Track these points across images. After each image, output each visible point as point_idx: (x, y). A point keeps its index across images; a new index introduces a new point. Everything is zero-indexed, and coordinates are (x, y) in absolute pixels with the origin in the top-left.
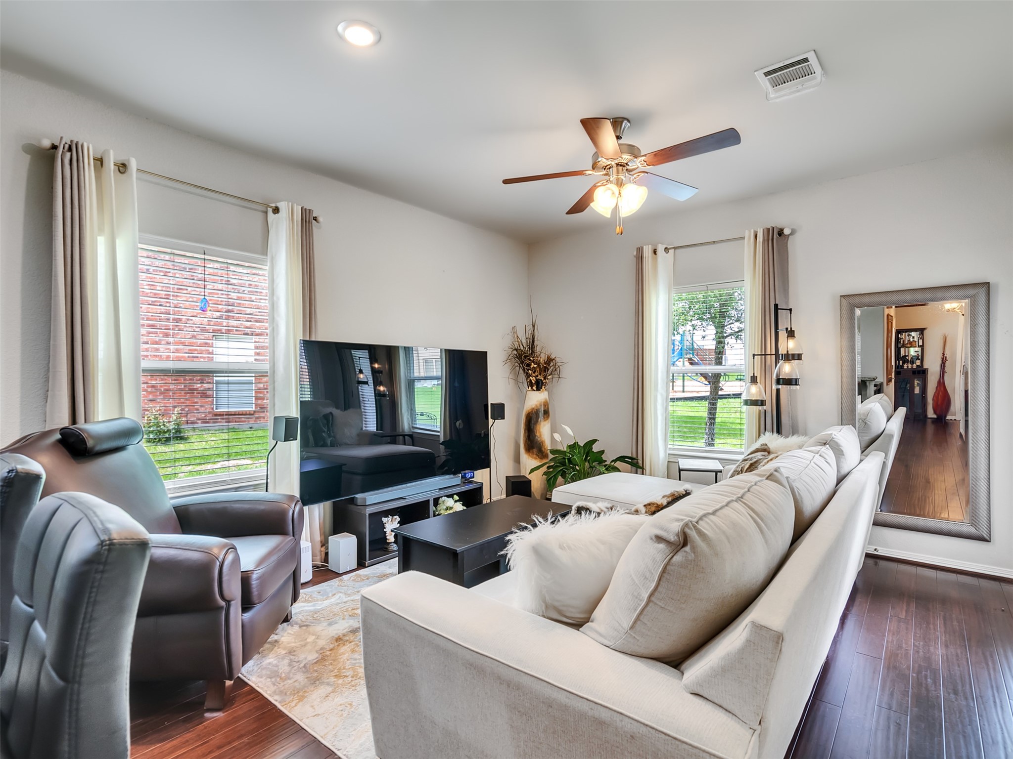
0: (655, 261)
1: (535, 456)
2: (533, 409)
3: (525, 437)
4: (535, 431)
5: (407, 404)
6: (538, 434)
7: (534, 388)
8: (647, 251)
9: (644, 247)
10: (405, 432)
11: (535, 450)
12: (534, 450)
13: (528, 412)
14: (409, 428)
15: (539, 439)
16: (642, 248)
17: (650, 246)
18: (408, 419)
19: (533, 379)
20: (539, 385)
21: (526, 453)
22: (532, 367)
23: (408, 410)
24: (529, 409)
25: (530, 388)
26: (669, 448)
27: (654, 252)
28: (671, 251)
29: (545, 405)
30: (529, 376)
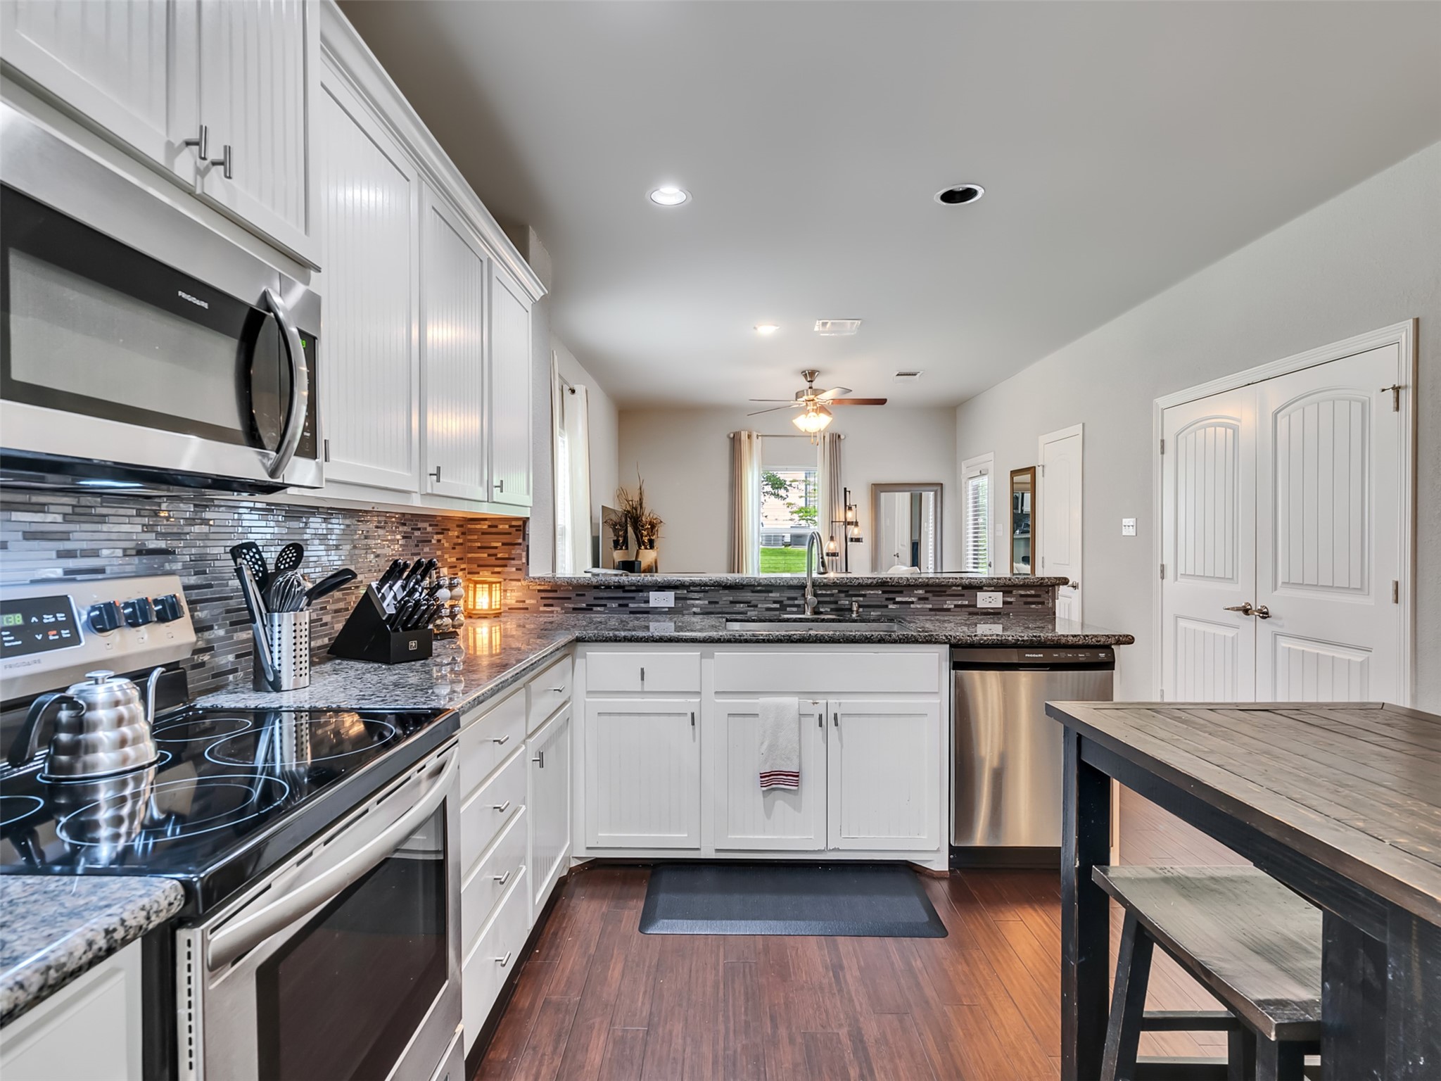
0: (750, 443)
2: (649, 565)
7: (648, 547)
8: (744, 436)
13: (644, 569)
16: (741, 432)
17: (747, 431)
19: (646, 539)
20: (651, 545)
22: (645, 526)
24: (645, 566)
25: (643, 547)
27: (749, 437)
28: (760, 438)
29: (656, 562)
30: (642, 536)
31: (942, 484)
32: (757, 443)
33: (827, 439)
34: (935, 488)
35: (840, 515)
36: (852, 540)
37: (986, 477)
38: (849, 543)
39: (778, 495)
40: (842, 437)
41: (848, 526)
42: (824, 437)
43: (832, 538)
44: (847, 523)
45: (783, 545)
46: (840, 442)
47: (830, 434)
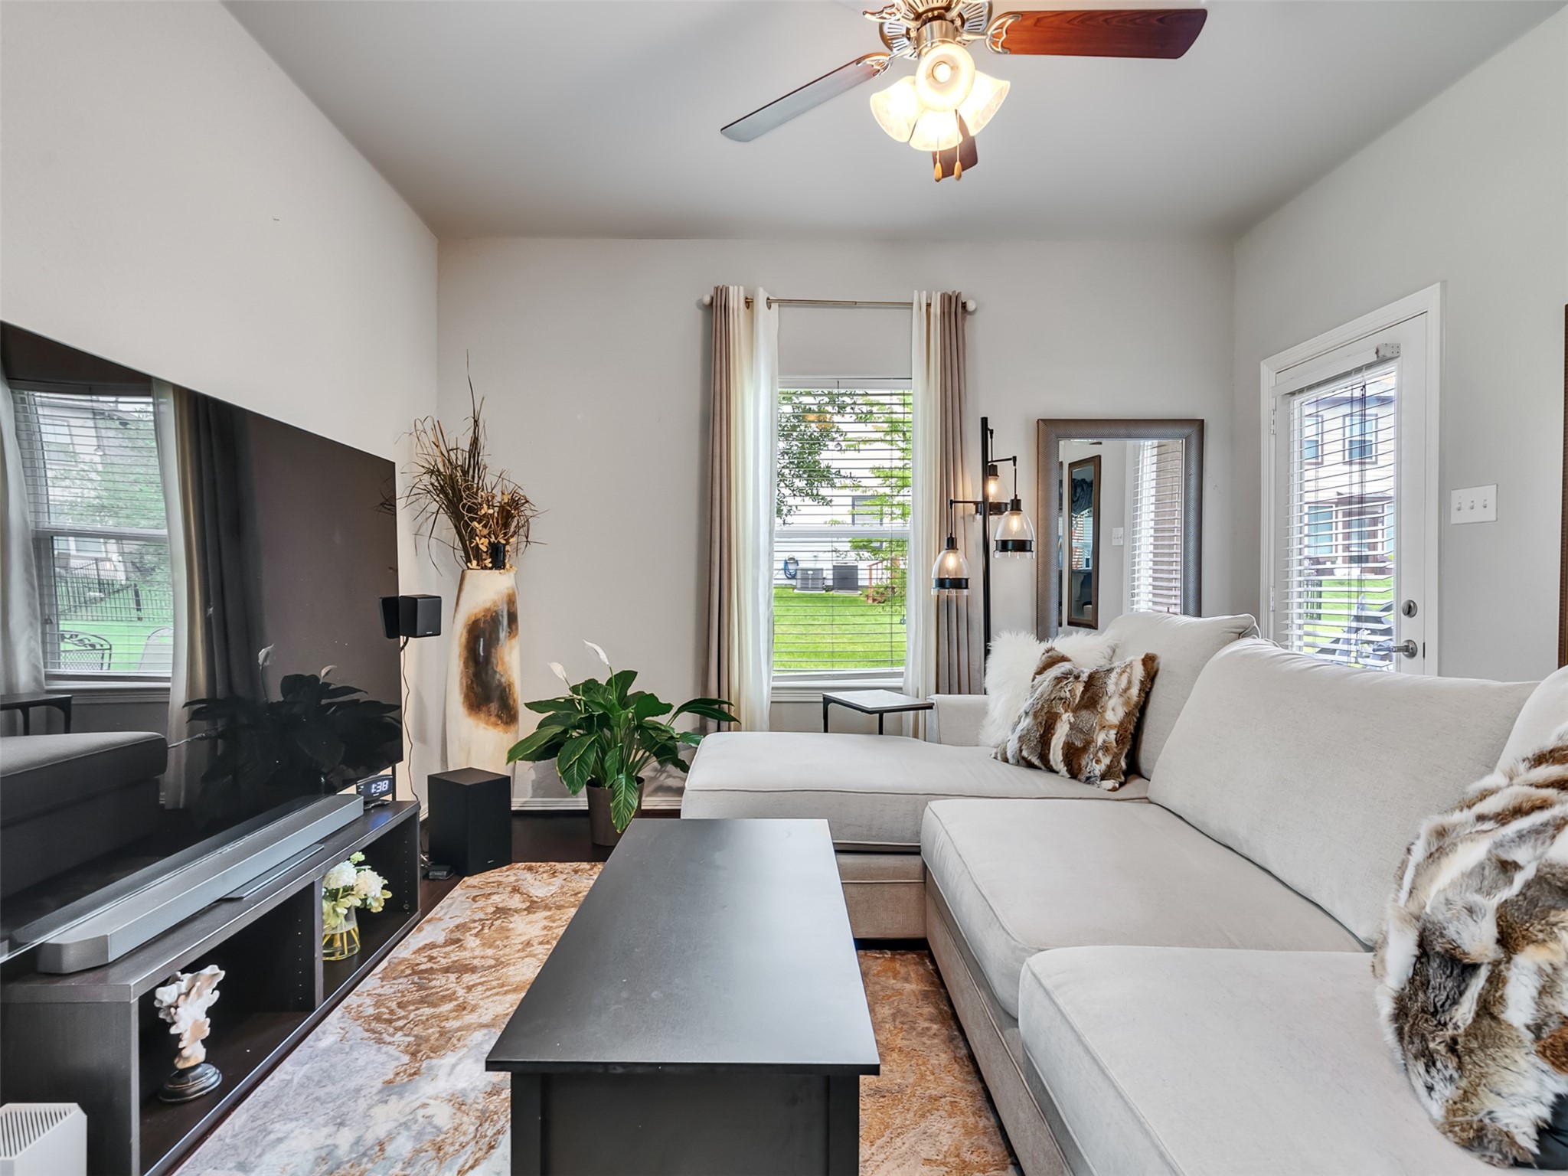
0: (752, 321)
1: (493, 719)
2: (488, 610)
3: (468, 677)
4: (494, 661)
5: (31, 606)
6: (499, 669)
7: (488, 562)
8: (736, 300)
9: (731, 288)
10: (18, 695)
11: (494, 706)
12: (492, 704)
13: (473, 618)
14: (37, 680)
15: (503, 680)
16: (727, 289)
17: (742, 288)
18: (31, 651)
19: (483, 544)
20: (497, 558)
21: (470, 715)
22: (483, 512)
23: (31, 624)
24: (476, 611)
25: (475, 563)
26: (774, 677)
27: (749, 303)
28: (775, 306)
29: (511, 601)
30: (473, 534)
31: (1201, 424)
32: (767, 319)
33: (936, 309)
34: (1186, 431)
35: (969, 487)
36: (1004, 546)
37: (1392, 367)
38: (996, 556)
39: (817, 495)
40: (971, 306)
41: (993, 519)
42: (929, 305)
43: (952, 544)
44: (989, 508)
45: (824, 589)
46: (964, 319)
47: (943, 296)
